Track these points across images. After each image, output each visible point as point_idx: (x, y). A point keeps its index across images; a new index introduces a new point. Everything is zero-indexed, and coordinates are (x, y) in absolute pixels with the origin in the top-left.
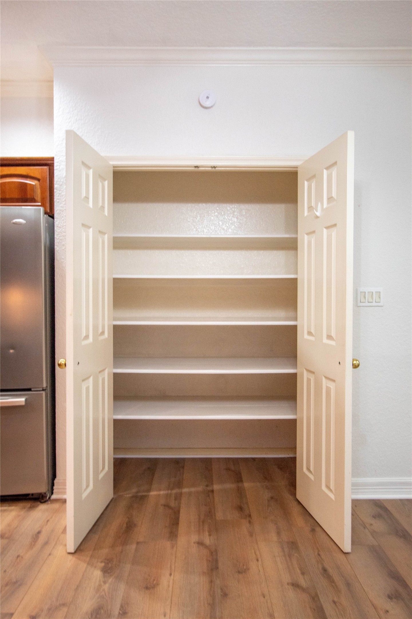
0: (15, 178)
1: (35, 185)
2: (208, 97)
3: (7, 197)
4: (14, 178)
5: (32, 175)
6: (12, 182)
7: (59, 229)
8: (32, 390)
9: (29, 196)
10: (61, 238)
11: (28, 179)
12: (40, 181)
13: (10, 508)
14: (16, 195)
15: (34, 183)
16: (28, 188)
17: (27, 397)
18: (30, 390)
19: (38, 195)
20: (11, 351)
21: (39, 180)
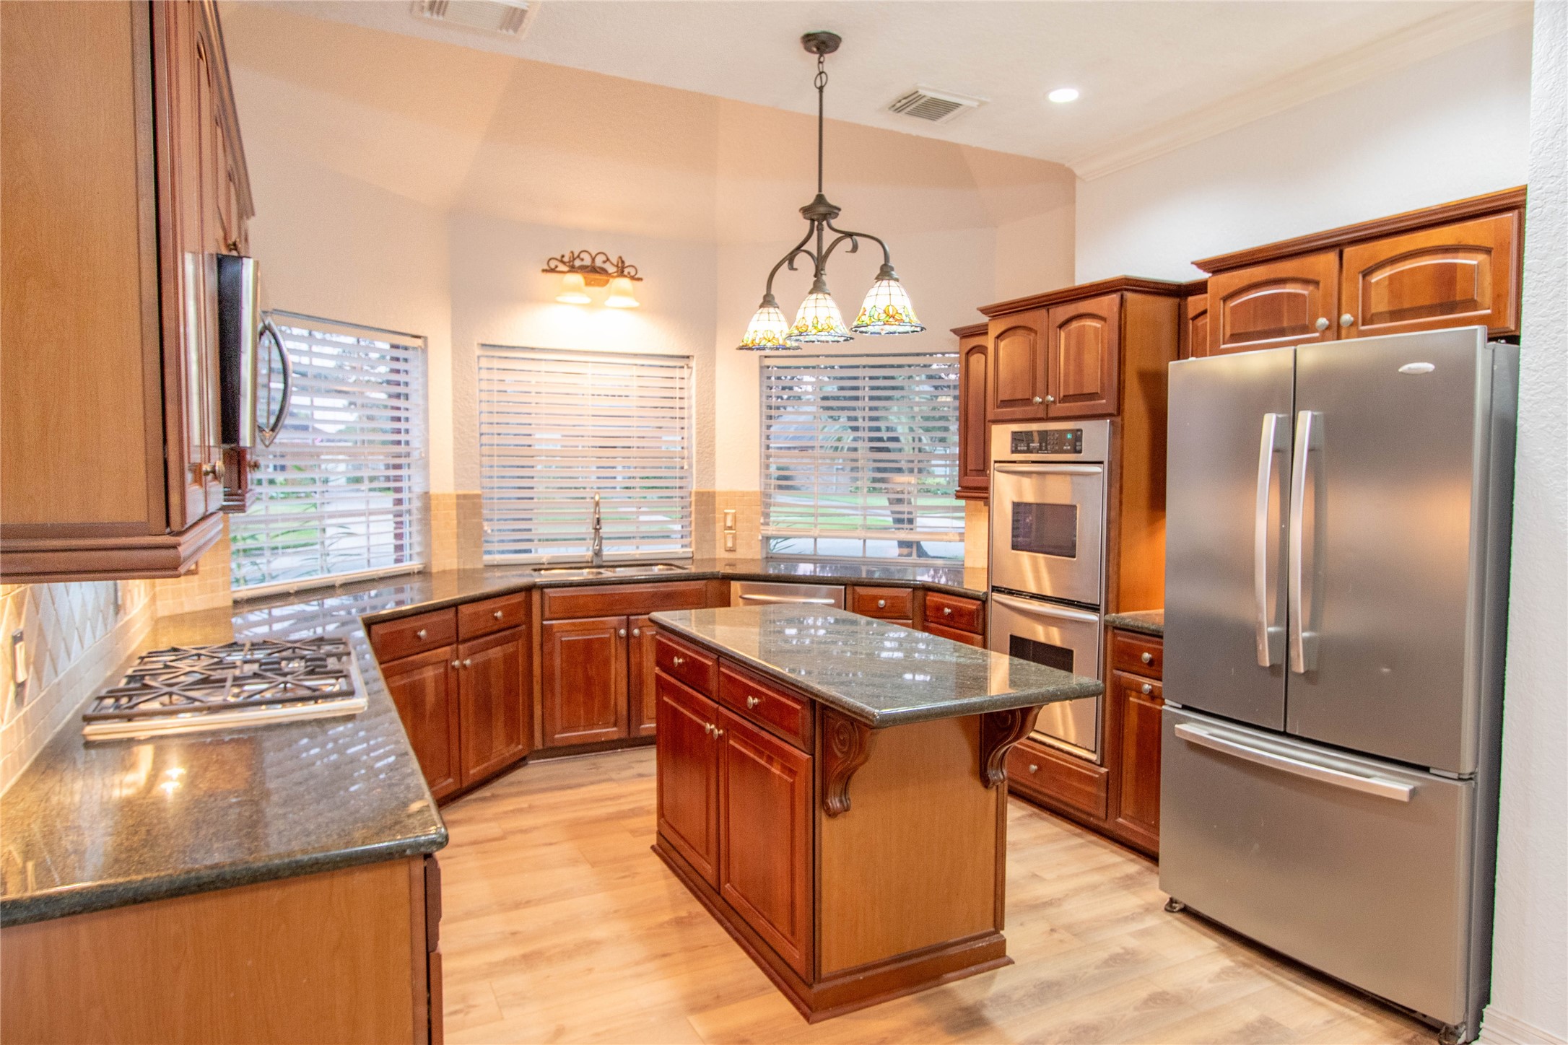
0: (1427, 258)
1: (1478, 265)
3: (1408, 304)
4: (1424, 258)
5: (1471, 242)
6: (1419, 267)
7: (1534, 376)
8: (1432, 771)
9: (1459, 298)
11: (1460, 255)
12: (1493, 254)
13: (1363, 1019)
14: (1427, 298)
15: (1474, 262)
16: (1460, 274)
17: (1417, 784)
18: (1426, 769)
19: (1486, 287)
20: (1386, 670)
21: (1488, 251)
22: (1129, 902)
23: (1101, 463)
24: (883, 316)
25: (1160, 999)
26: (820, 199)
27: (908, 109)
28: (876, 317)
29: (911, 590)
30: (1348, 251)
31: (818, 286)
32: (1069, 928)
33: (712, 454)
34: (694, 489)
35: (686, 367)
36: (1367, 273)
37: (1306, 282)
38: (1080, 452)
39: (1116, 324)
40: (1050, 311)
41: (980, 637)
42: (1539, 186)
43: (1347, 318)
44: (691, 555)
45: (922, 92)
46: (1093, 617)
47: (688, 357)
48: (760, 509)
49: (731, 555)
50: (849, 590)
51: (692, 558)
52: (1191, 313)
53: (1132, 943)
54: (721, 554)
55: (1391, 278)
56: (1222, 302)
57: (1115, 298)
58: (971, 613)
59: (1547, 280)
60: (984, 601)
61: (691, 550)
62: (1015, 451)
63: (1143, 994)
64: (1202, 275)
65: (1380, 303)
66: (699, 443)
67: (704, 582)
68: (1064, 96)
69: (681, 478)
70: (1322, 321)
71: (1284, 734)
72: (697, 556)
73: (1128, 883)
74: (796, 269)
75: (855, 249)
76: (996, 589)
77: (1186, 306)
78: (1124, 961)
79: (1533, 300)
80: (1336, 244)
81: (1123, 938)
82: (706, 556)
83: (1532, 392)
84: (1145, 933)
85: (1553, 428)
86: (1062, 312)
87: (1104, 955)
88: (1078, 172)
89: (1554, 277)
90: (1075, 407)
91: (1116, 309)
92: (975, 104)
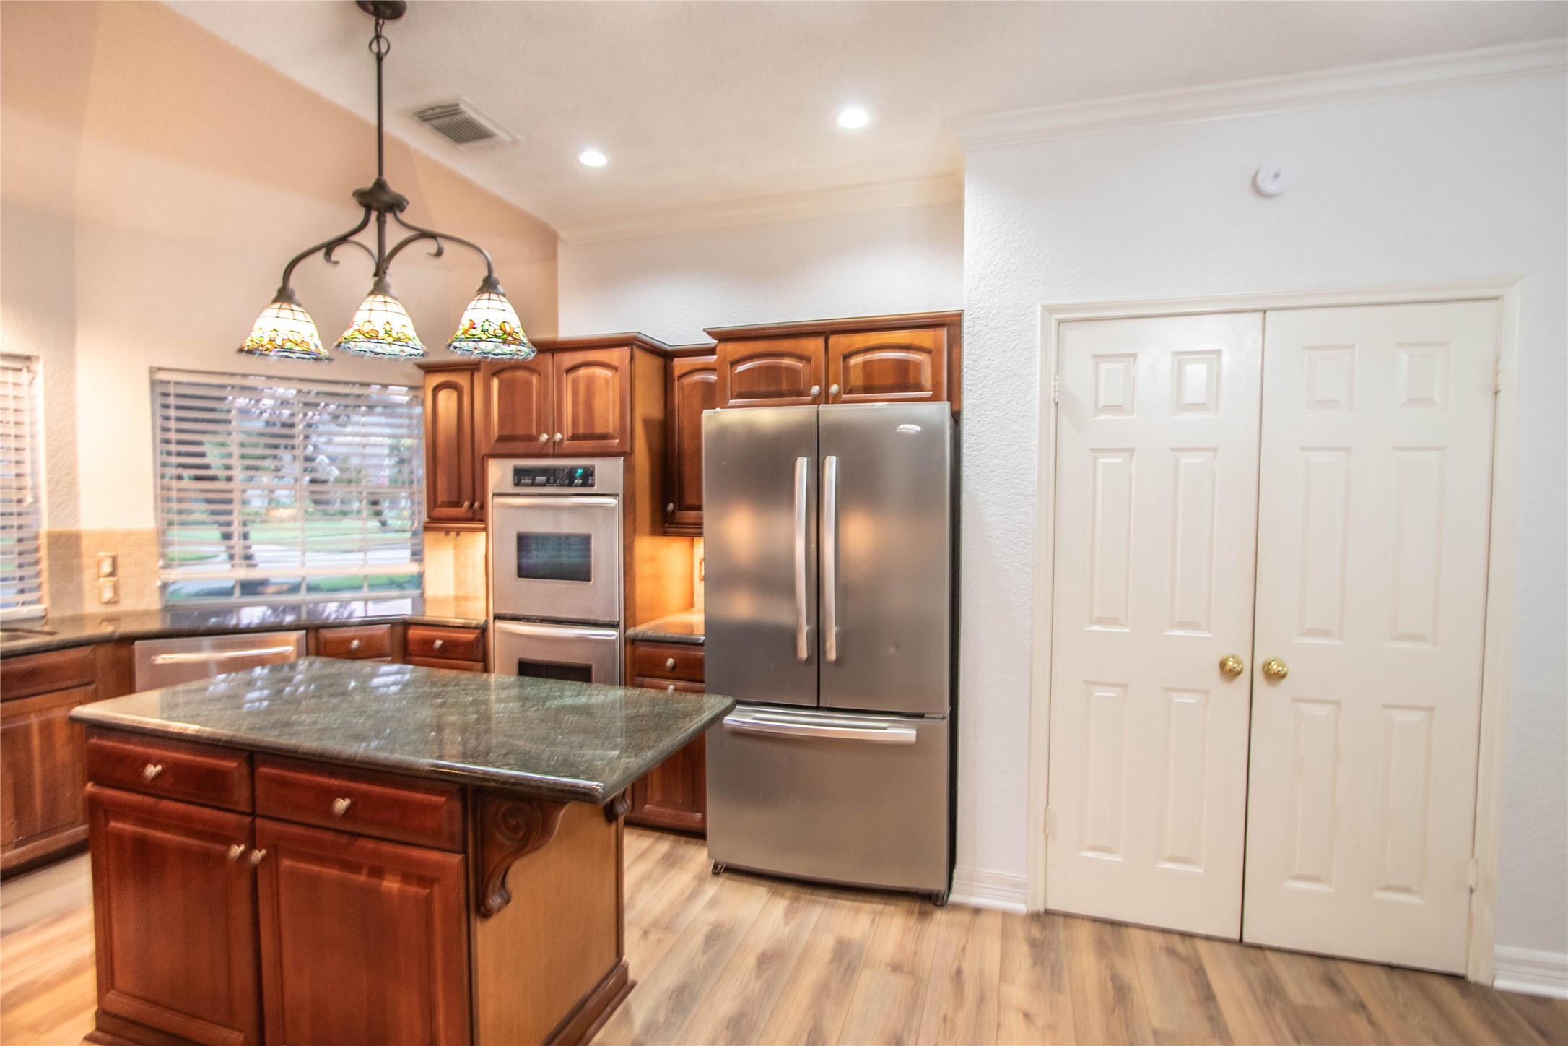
0: (888, 351)
1: (923, 360)
2: (1277, 176)
3: (876, 382)
5: (918, 344)
6: (883, 358)
8: (926, 716)
9: (912, 381)
10: (975, 453)
11: (912, 352)
12: (932, 354)
14: (890, 380)
15: (920, 359)
16: (911, 367)
17: (919, 728)
18: (921, 716)
19: (927, 377)
20: (893, 650)
21: (929, 352)
22: (682, 880)
23: (617, 495)
24: (500, 333)
25: (766, 960)
26: (380, 185)
27: (437, 122)
28: (491, 331)
29: (388, 626)
30: (833, 340)
31: (379, 288)
32: (655, 924)
33: (72, 484)
34: (45, 527)
35: (25, 370)
36: (847, 357)
37: (800, 357)
38: (592, 485)
39: (628, 374)
40: (555, 355)
41: (480, 665)
42: (971, 313)
43: (834, 388)
44: (43, 614)
45: (463, 107)
46: (613, 634)
47: (28, 358)
48: (156, 550)
49: (112, 610)
50: (312, 635)
51: (43, 617)
52: (677, 372)
53: (712, 916)
54: (91, 607)
55: (866, 364)
56: (729, 366)
57: (626, 350)
58: (469, 645)
59: (978, 375)
60: (483, 630)
61: (42, 607)
62: (517, 484)
63: (751, 962)
64: (712, 342)
65: (857, 379)
66: (51, 471)
67: (89, 649)
68: (593, 158)
69: (20, 514)
70: (815, 389)
71: (818, 708)
72: (53, 615)
73: (670, 861)
74: (336, 263)
75: (439, 253)
76: (498, 617)
77: (672, 367)
78: (717, 937)
79: (970, 388)
80: (824, 332)
81: (701, 916)
82: (68, 613)
83: (971, 449)
84: (713, 903)
85: (984, 473)
86: (569, 359)
87: (699, 939)
88: (563, 234)
89: (982, 374)
90: (588, 445)
91: (627, 361)
92: (508, 139)
